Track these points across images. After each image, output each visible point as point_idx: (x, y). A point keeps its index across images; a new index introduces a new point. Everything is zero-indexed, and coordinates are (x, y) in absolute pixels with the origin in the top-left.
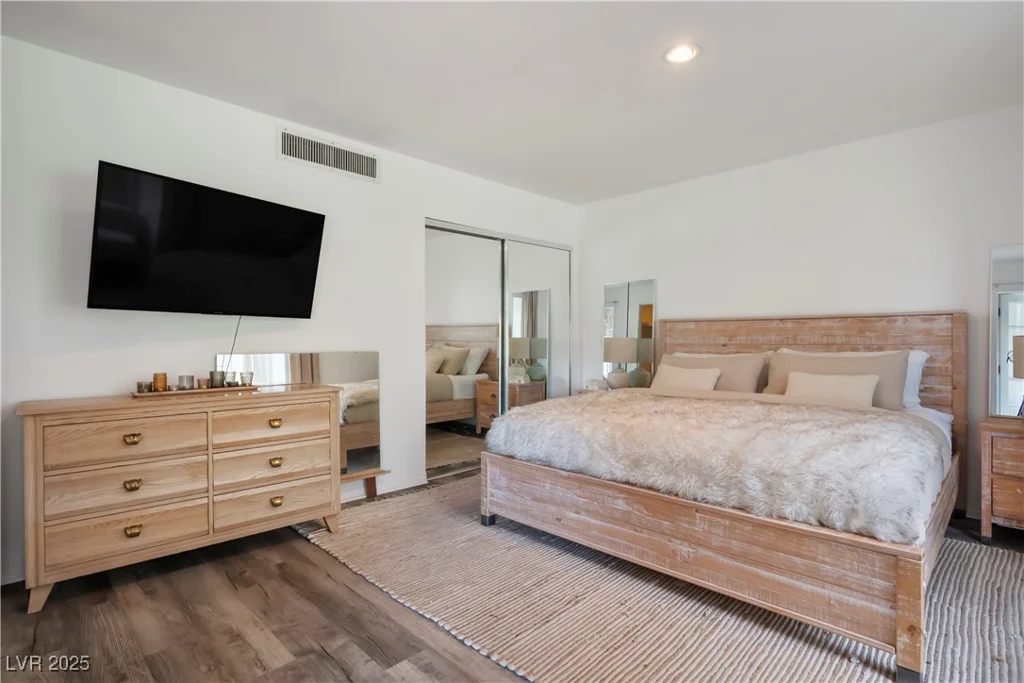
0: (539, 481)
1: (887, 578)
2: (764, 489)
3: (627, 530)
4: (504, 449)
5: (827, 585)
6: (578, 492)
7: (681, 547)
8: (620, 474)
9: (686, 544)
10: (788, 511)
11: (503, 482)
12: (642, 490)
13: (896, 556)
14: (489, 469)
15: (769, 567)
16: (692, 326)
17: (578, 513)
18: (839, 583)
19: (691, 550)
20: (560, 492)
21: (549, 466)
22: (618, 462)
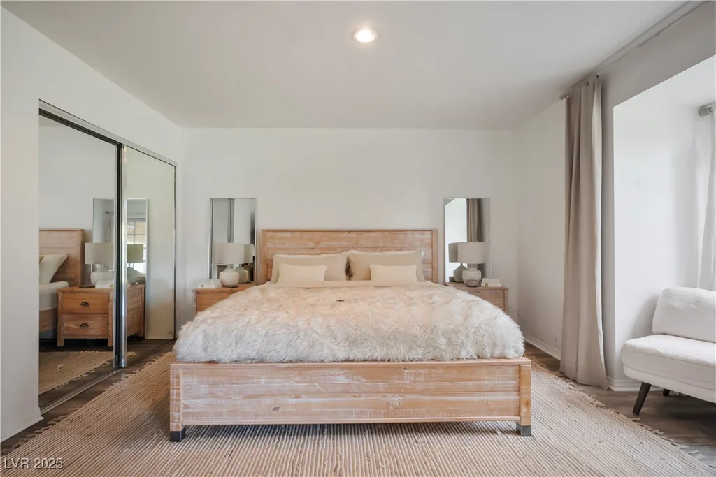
0: (253, 378)
1: (514, 379)
2: (447, 343)
3: (349, 399)
4: (203, 356)
5: (486, 393)
6: (298, 378)
7: (393, 399)
8: (341, 355)
9: (397, 395)
10: (464, 354)
11: (204, 389)
12: (361, 363)
13: (519, 366)
14: (182, 380)
15: (454, 393)
16: (288, 235)
17: (299, 397)
18: (493, 390)
19: (401, 398)
20: (277, 383)
21: (262, 362)
22: (337, 345)
